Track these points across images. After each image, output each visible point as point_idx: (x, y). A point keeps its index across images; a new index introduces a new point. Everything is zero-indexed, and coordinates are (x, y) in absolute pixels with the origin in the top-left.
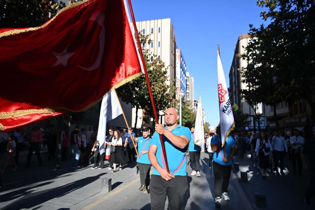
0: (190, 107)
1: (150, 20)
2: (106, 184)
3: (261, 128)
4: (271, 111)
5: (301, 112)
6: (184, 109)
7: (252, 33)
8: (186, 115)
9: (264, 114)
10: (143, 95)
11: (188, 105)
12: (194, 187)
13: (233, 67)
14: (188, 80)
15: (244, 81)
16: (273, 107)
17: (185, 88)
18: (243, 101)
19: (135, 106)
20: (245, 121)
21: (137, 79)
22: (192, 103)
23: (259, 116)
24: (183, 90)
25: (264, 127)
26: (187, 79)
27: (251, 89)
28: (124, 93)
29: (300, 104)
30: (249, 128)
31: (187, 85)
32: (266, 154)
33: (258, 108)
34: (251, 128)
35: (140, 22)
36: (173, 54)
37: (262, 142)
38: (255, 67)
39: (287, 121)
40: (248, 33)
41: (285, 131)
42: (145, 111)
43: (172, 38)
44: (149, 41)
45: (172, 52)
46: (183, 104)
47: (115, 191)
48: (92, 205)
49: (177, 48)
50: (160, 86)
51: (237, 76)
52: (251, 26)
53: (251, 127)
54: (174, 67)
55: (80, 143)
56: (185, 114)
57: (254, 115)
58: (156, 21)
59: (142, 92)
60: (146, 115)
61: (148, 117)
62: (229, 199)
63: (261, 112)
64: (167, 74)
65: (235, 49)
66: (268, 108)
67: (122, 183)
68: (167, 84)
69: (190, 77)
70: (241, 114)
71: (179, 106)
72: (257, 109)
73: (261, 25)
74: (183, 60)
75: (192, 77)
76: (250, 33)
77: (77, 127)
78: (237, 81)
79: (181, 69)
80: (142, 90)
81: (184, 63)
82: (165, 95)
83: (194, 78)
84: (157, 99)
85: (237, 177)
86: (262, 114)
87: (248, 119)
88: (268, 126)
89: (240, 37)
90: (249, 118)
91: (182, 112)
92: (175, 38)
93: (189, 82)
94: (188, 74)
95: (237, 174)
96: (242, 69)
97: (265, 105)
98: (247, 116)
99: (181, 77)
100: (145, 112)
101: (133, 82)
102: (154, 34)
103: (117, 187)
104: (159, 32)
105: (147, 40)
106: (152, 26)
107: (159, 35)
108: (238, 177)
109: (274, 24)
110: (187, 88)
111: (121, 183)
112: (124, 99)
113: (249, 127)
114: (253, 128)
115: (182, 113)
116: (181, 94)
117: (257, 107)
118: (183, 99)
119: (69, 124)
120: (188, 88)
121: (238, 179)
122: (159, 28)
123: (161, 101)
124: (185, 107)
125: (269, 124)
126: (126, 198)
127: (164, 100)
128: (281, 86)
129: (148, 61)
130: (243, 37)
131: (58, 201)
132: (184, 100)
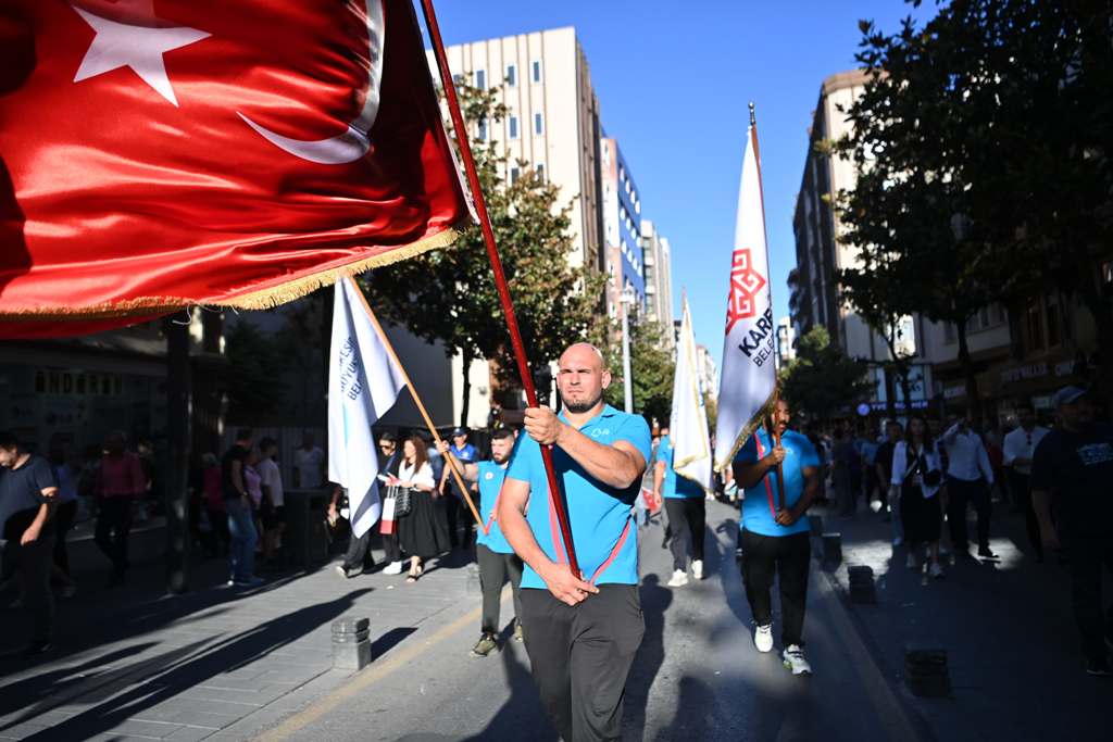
0: (661, 343)
1: (501, 35)
2: (348, 640)
3: (913, 405)
4: (947, 344)
5: (1053, 342)
6: (639, 353)
7: (872, 53)
8: (648, 371)
9: (923, 355)
10: (487, 307)
11: (655, 340)
12: (679, 633)
13: (806, 193)
14: (648, 249)
15: (847, 240)
16: (955, 327)
17: (638, 278)
18: (847, 313)
19: (460, 350)
20: (857, 385)
21: (455, 248)
22: (667, 331)
23: (904, 363)
24: (631, 284)
25: (925, 400)
26: (647, 244)
27: (873, 267)
28: (414, 303)
29: (1050, 311)
30: (871, 408)
31: (645, 267)
32: (927, 493)
33: (900, 333)
34: (879, 407)
35: (467, 46)
36: (590, 158)
37: (912, 452)
38: (887, 185)
39: (1006, 376)
40: (856, 56)
41: (1000, 413)
42: (496, 366)
43: (583, 100)
44: (497, 108)
45: (585, 149)
46: (634, 334)
47: (382, 666)
48: (292, 725)
49: (605, 136)
50: (545, 271)
51: (822, 225)
52: (865, 26)
53: (879, 403)
54: (594, 202)
55: (257, 494)
56: (643, 370)
57: (889, 361)
58: (522, 38)
59: (482, 297)
60: (503, 382)
61: (511, 388)
62: (807, 668)
63: (911, 349)
64: (570, 227)
65: (811, 130)
66: (937, 330)
67: (415, 630)
68: (570, 265)
69: (656, 240)
70: (842, 361)
71: (620, 343)
72: (896, 340)
73: (903, 22)
74: (626, 179)
75: (664, 236)
76: (864, 53)
77: (243, 435)
78: (821, 245)
79: (623, 212)
80: (481, 289)
81: (631, 190)
82: (566, 303)
83: (669, 242)
84: (538, 318)
85: (837, 585)
86: (915, 355)
87: (866, 377)
88: (938, 397)
89: (826, 83)
90: (871, 372)
91: (631, 362)
92: (597, 99)
93: (653, 256)
94: (646, 228)
95: (837, 574)
96: (837, 196)
97: (926, 321)
98: (863, 365)
99: (622, 241)
100: (499, 370)
101: (443, 261)
102: (519, 88)
103: (395, 648)
104: (537, 78)
105: (493, 105)
106: (510, 60)
107: (537, 88)
108: (840, 586)
109: (950, 16)
110: (645, 277)
111: (409, 631)
112: (416, 326)
113: (870, 405)
114: (884, 406)
115: (632, 366)
116: (625, 298)
117: (896, 331)
118: (632, 317)
119: (221, 427)
120: (650, 277)
121: (840, 592)
122: (536, 65)
123: (552, 327)
124: (641, 347)
125: (940, 391)
126: (422, 690)
127: (565, 323)
128: (983, 247)
129: (497, 181)
130: (839, 83)
131: (161, 715)
132: (636, 320)
